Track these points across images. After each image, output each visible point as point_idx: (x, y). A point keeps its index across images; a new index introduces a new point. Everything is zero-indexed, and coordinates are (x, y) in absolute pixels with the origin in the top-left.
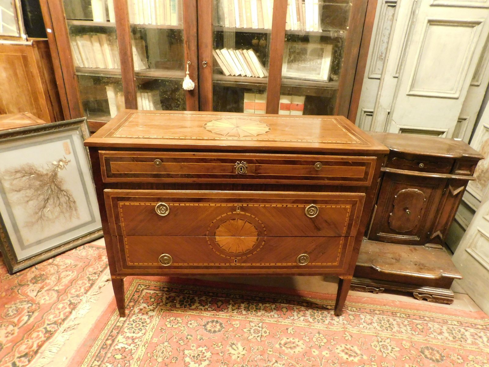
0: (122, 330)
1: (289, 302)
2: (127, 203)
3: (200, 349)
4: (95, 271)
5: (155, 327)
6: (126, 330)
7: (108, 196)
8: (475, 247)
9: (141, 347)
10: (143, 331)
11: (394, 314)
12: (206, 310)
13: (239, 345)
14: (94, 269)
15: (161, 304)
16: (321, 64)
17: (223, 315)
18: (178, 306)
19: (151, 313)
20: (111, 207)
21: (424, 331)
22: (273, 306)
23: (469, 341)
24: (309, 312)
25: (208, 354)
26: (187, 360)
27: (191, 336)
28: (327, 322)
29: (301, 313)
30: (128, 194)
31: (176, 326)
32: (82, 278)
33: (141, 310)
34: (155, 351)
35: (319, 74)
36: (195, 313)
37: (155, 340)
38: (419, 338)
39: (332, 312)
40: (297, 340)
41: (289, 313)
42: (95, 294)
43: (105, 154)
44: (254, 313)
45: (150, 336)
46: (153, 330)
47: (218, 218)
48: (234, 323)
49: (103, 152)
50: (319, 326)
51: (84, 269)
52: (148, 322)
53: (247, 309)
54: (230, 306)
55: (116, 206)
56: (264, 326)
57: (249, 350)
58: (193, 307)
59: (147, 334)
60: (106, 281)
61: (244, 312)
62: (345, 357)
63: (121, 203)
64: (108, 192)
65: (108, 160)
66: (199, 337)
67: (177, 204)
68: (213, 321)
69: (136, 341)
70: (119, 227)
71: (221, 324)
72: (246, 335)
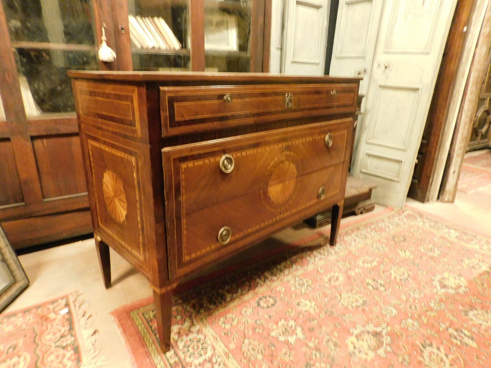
0: (184, 363)
1: (295, 253)
2: (190, 164)
3: (280, 324)
4: (58, 335)
5: (216, 336)
6: (188, 360)
7: (169, 158)
8: (367, 166)
9: (227, 361)
10: (209, 348)
11: (358, 229)
12: (242, 294)
13: (303, 301)
14: (54, 334)
15: (193, 315)
16: (228, 34)
17: (262, 289)
18: (212, 307)
19: (195, 329)
20: (171, 173)
21: (381, 230)
22: (288, 262)
23: (402, 224)
24: (315, 253)
25: (292, 323)
26: (282, 339)
27: (259, 320)
28: (333, 252)
29: (312, 256)
30: (192, 149)
31: (235, 322)
32: (48, 353)
33: (179, 333)
34: (245, 355)
35: (228, 44)
36: (236, 303)
37: (232, 346)
38: (383, 234)
39: (328, 245)
40: (332, 274)
41: (304, 260)
42: (93, 356)
43: (169, 92)
44: (282, 274)
45: (223, 346)
46: (218, 339)
47: (271, 164)
48: (278, 289)
49: (166, 89)
50: (332, 258)
51: (34, 342)
52: (202, 337)
53: (273, 274)
54: (258, 280)
55: (177, 171)
56: (301, 278)
57: (314, 299)
58: (228, 299)
59: (217, 347)
60: (93, 335)
61: (275, 278)
62: (369, 265)
63: (184, 166)
64: (169, 152)
65: (172, 101)
66: (266, 317)
67: (239, 154)
68: (261, 299)
69: (214, 360)
70: (179, 204)
71: (270, 297)
72: (298, 292)
